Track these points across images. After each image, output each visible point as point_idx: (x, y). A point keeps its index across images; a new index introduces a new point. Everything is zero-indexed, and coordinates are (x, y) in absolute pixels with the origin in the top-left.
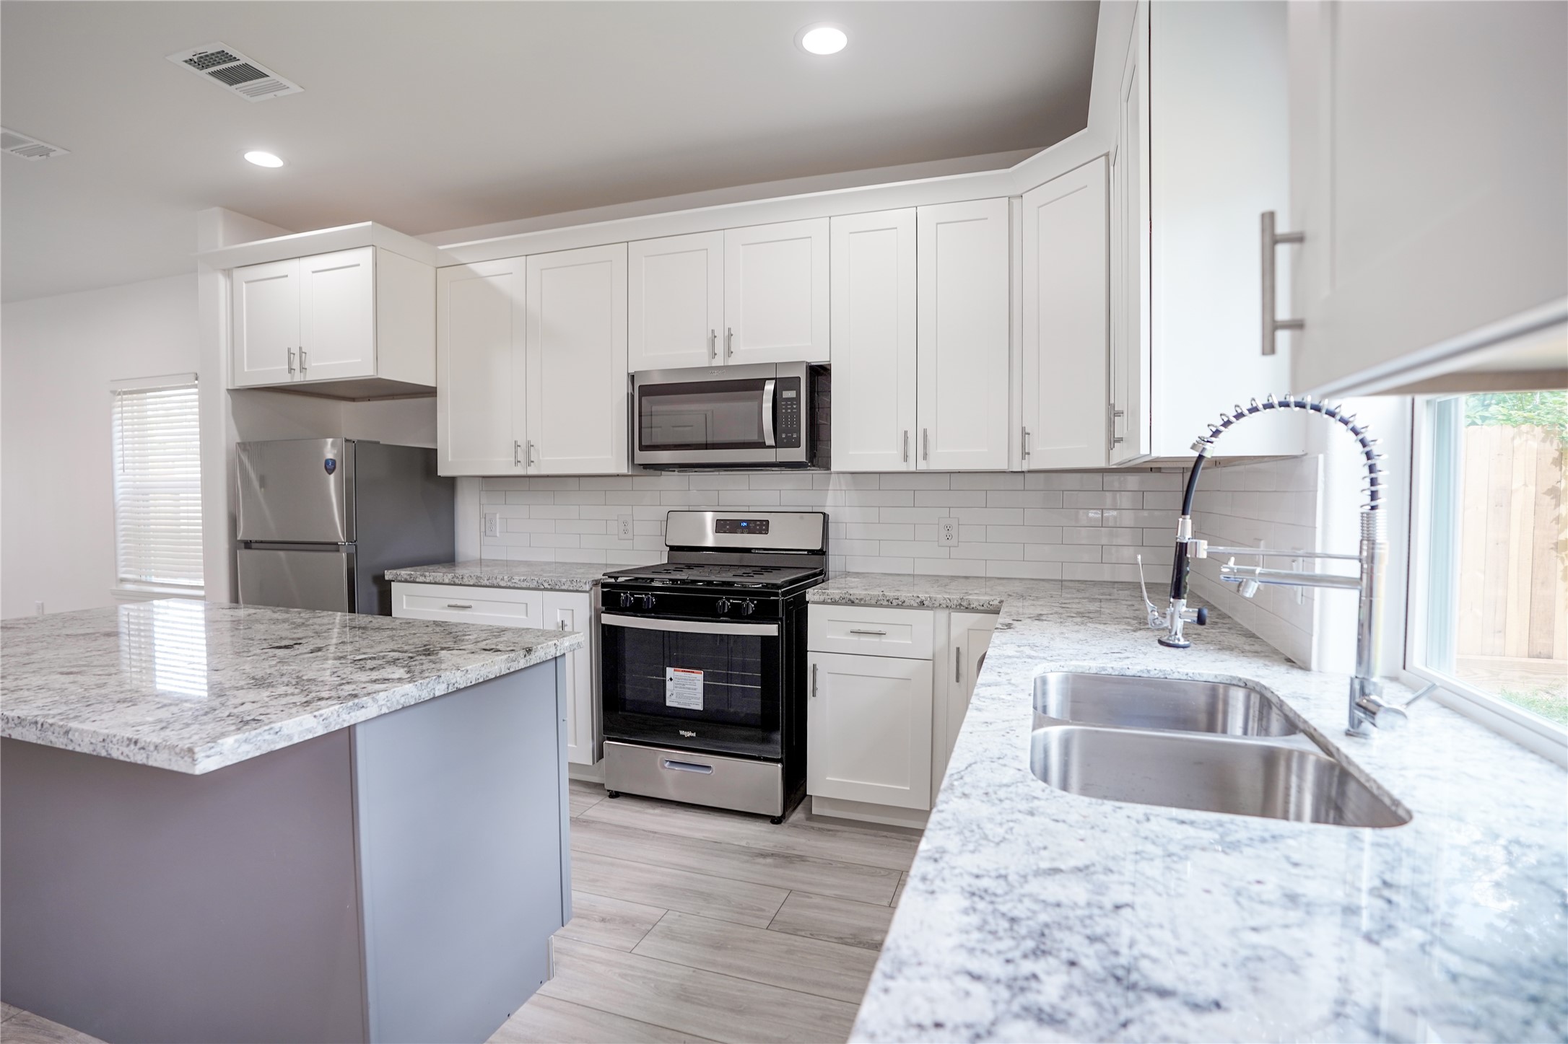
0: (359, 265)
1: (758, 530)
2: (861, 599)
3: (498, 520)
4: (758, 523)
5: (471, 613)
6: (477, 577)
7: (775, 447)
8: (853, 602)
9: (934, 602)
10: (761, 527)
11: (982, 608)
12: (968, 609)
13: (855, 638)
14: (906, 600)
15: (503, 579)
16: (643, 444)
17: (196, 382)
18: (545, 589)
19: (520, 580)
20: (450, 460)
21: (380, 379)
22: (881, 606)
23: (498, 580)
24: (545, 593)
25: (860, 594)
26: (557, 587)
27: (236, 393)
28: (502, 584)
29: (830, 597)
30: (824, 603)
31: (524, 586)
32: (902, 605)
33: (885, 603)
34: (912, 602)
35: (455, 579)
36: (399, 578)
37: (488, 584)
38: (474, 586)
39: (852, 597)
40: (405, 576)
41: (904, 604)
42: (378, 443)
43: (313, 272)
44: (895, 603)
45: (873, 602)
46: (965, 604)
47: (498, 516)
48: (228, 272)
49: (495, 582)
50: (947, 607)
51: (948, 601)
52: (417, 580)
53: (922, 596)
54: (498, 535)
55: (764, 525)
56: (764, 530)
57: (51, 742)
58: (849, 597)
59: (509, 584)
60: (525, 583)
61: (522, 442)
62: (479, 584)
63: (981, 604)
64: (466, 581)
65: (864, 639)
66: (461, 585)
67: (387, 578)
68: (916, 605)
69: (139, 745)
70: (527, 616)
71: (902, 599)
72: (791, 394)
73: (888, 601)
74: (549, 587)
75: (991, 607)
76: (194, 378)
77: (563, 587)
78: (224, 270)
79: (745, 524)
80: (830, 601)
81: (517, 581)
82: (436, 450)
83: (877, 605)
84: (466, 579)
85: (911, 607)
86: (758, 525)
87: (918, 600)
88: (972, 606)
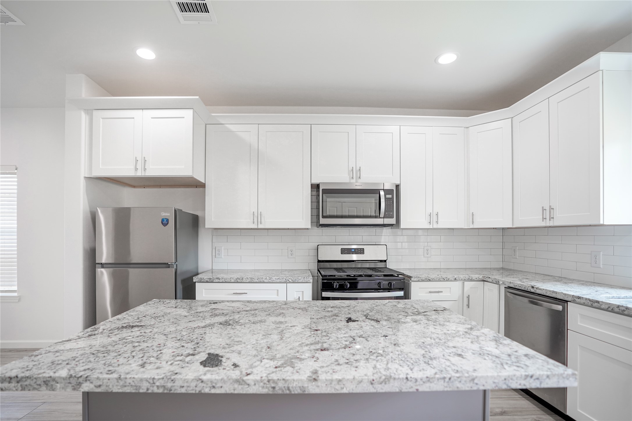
0: (184, 118)
1: (359, 252)
2: (433, 279)
3: (223, 249)
4: (359, 249)
6: (251, 278)
7: (383, 218)
8: (430, 280)
9: (459, 278)
10: (361, 251)
11: (476, 279)
12: (472, 280)
13: (429, 294)
14: (450, 278)
15: (266, 279)
16: (324, 215)
17: (16, 171)
19: (276, 279)
20: (213, 220)
21: (193, 177)
22: (441, 281)
23: (263, 279)
25: (433, 277)
26: (296, 281)
27: (90, 179)
28: (265, 281)
29: (421, 279)
30: (419, 281)
31: (278, 282)
32: (448, 280)
33: (442, 280)
34: (452, 279)
35: (238, 280)
36: (203, 281)
37: (257, 281)
38: (249, 282)
39: (429, 278)
40: (207, 280)
41: (449, 280)
42: (182, 211)
43: (152, 118)
44: (446, 280)
45: (438, 280)
46: (470, 278)
48: (89, 112)
49: (262, 280)
50: (464, 280)
51: (465, 278)
52: (214, 281)
53: (456, 276)
54: (223, 257)
55: (362, 250)
56: (362, 252)
57: (458, 388)
58: (428, 278)
59: (269, 281)
60: (279, 280)
62: (252, 281)
63: (476, 278)
64: (244, 280)
65: (433, 294)
66: (241, 282)
67: (194, 281)
68: (453, 280)
69: (534, 377)
70: (278, 295)
71: (448, 278)
72: (390, 196)
73: (443, 279)
74: (292, 281)
75: (479, 279)
76: (15, 169)
77: (300, 281)
78: (85, 110)
80: (421, 280)
81: (274, 279)
83: (439, 280)
84: (245, 280)
85: (451, 281)
86: (359, 250)
87: (454, 278)
88: (473, 279)
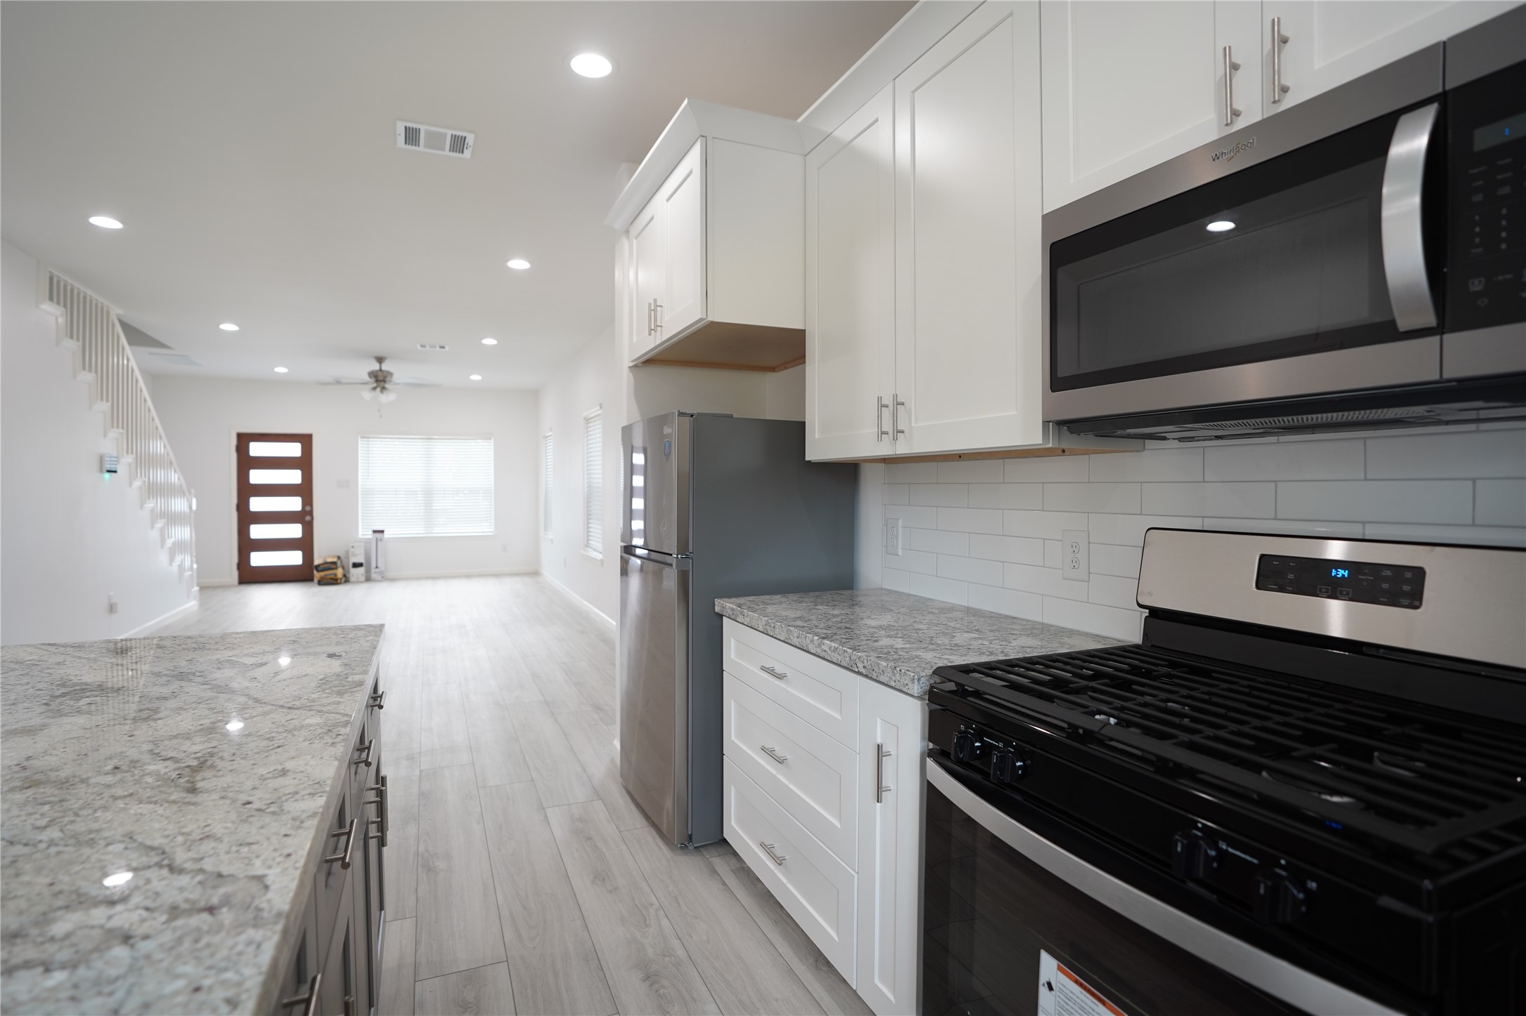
0: (692, 170)
3: (900, 529)
5: (784, 686)
7: (1440, 329)
15: (812, 641)
16: (1060, 375)
18: (859, 673)
20: (817, 437)
21: (712, 323)
23: (808, 641)
24: (859, 677)
26: (875, 676)
28: (811, 648)
31: (835, 660)
35: (768, 627)
37: (798, 644)
38: (786, 643)
42: (731, 416)
43: (667, 201)
47: (900, 522)
49: (804, 644)
54: (900, 554)
55: (1414, 582)
56: (1411, 596)
60: (836, 655)
61: (887, 400)
62: (790, 641)
66: (774, 638)
67: (716, 609)
70: (841, 713)
74: (865, 672)
77: (882, 678)
79: (1342, 573)
81: (827, 649)
82: (805, 422)
